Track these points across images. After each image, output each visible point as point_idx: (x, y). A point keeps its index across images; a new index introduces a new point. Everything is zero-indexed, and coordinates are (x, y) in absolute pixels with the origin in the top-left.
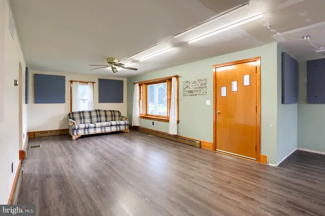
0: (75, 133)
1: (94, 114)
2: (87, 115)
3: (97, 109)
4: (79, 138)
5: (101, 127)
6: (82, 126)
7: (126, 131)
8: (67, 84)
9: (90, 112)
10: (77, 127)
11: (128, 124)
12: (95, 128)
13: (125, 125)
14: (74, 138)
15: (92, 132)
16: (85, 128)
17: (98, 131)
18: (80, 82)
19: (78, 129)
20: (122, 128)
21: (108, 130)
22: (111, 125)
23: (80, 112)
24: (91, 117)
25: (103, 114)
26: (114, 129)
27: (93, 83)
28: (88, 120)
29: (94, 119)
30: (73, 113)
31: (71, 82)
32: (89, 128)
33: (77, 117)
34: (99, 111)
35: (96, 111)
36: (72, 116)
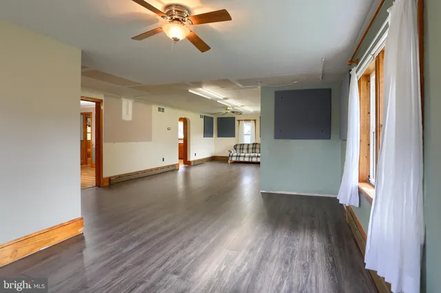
0: (230, 159)
1: (251, 146)
2: (245, 147)
3: (255, 142)
4: (232, 163)
5: (249, 157)
6: (235, 154)
8: (237, 122)
9: (249, 145)
12: (245, 156)
14: (229, 162)
15: (241, 159)
16: (237, 156)
17: (247, 159)
18: (245, 120)
19: (232, 156)
21: (254, 160)
22: (258, 157)
23: (241, 145)
24: (248, 149)
25: (258, 146)
27: (255, 121)
28: (245, 151)
29: (250, 150)
30: (236, 145)
31: (239, 121)
32: (240, 156)
33: (238, 147)
34: (256, 144)
35: (253, 144)
36: (235, 147)
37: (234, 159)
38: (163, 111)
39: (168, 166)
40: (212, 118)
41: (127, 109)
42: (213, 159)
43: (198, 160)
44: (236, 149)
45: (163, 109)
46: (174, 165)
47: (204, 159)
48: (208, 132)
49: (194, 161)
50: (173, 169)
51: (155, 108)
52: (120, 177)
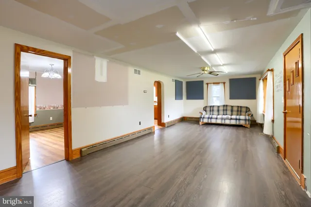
0: (201, 120)
1: (221, 108)
2: (215, 109)
3: (225, 104)
4: (204, 124)
5: (222, 119)
6: (207, 116)
7: (246, 126)
8: (205, 86)
9: (219, 107)
10: (202, 117)
11: (249, 120)
12: (217, 118)
13: (246, 120)
14: (201, 123)
15: (213, 121)
16: (209, 118)
17: (219, 121)
18: (214, 83)
19: (204, 118)
20: (242, 122)
21: (227, 122)
22: (231, 119)
23: (211, 107)
24: (218, 111)
25: (229, 108)
26: (233, 122)
27: (224, 83)
28: (216, 113)
29: (221, 112)
30: (206, 107)
31: (208, 84)
32: (211, 118)
33: (208, 109)
34: (227, 106)
35: (224, 106)
36: (205, 109)
37: (206, 121)
38: (139, 73)
39: (145, 130)
40: (181, 82)
41: (101, 70)
42: (183, 120)
43: (171, 122)
44: (206, 111)
45: (139, 71)
46: (150, 129)
47: (176, 120)
48: (178, 95)
49: (168, 123)
50: (149, 133)
51: (131, 70)
52: (93, 146)
